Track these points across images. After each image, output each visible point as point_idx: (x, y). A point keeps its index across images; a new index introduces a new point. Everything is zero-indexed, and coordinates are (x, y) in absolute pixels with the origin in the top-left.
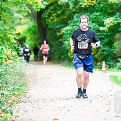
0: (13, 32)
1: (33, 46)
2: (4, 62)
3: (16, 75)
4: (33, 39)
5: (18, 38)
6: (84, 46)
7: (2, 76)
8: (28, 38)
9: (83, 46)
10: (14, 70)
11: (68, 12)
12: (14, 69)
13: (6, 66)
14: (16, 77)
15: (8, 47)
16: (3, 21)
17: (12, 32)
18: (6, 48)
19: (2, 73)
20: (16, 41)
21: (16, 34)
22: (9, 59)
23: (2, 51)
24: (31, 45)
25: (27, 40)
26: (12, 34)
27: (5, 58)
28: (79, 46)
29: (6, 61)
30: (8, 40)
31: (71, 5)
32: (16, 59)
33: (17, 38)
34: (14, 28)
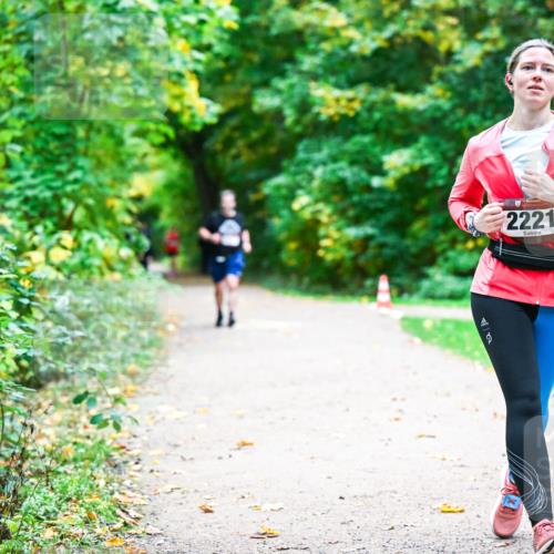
0: (123, 191)
2: (97, 276)
5: (138, 210)
7: (91, 319)
11: (280, 135)
13: (101, 290)
15: (106, 233)
16: (94, 162)
18: (103, 237)
19: (92, 309)
20: (131, 218)
22: (111, 269)
23: (91, 247)
25: (163, 215)
26: (119, 197)
27: (100, 268)
29: (102, 274)
30: (109, 214)
31: (290, 115)
33: (134, 209)
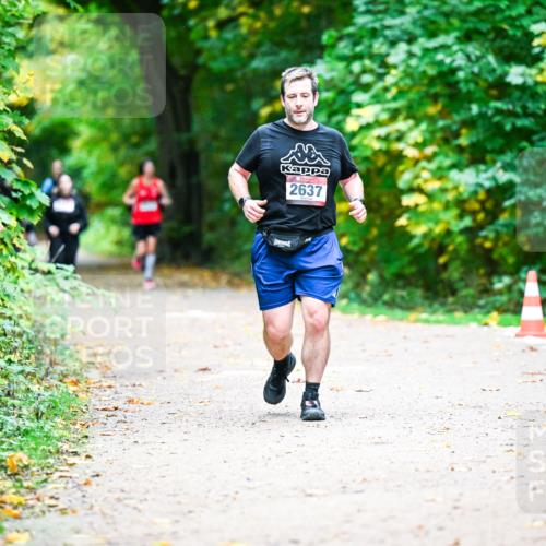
1: (114, 175)
3: (11, 353)
4: (115, 137)
6: (312, 191)
8: (85, 132)
9: (308, 190)
12: (3, 315)
14: (10, 361)
20: (13, 150)
21: (12, 107)
24: (101, 171)
25: (76, 144)
28: (292, 193)
32: (13, 259)
33: (19, 133)
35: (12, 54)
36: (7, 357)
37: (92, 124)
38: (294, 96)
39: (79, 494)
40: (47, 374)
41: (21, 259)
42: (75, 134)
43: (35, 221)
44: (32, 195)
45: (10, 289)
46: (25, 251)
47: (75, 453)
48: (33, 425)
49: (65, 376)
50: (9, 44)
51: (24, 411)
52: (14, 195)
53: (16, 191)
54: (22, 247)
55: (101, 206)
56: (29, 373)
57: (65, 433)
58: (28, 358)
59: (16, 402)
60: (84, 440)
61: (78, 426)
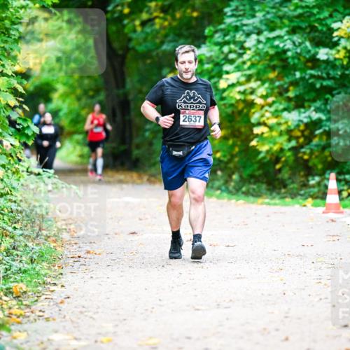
0: (6, 65)
3: (15, 223)
4: (79, 92)
5: (24, 90)
8: (61, 88)
9: (193, 119)
10: (9, 204)
12: (10, 200)
14: (15, 228)
17: (3, 65)
20: (17, 100)
21: (16, 73)
24: (70, 112)
25: (55, 96)
32: (17, 166)
33: (21, 89)
34: (9, 54)
35: (16, 41)
36: (13, 226)
37: (64, 84)
38: (184, 62)
39: (57, 309)
40: (37, 236)
41: (22, 166)
42: (55, 90)
43: (30, 143)
44: (28, 127)
45: (15, 184)
46: (24, 161)
47: (55, 284)
48: (29, 267)
49: (49, 237)
50: (15, 35)
51: (24, 258)
52: (18, 127)
53: (19, 124)
54: (22, 159)
55: (71, 134)
56: (27, 236)
57: (49, 272)
58: (26, 226)
59: (19, 253)
60: (61, 276)
61: (56, 268)
